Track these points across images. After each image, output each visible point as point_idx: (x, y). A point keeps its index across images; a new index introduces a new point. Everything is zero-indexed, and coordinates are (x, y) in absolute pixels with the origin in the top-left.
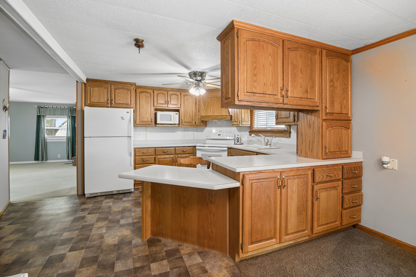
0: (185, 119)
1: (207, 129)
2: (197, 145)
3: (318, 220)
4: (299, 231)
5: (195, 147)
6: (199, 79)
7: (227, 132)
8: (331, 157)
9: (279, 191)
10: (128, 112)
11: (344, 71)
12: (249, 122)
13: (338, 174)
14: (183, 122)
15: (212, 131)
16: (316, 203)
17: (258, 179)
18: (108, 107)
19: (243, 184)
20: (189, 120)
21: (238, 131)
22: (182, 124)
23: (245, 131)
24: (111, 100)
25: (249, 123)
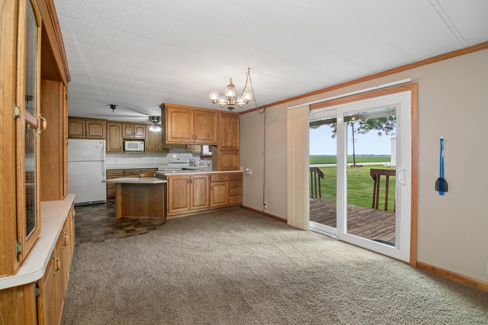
0: (150, 147)
1: (169, 155)
2: (159, 167)
3: (213, 200)
4: (202, 205)
5: (158, 168)
6: (156, 121)
7: (185, 157)
8: (225, 170)
9: (189, 185)
10: (101, 143)
11: (234, 124)
12: (200, 149)
13: (225, 178)
14: (148, 149)
15: (173, 157)
16: (211, 192)
17: (177, 179)
18: (83, 138)
19: (168, 181)
20: (153, 147)
21: (193, 156)
22: (147, 151)
23: (198, 156)
24: (86, 133)
25: (200, 151)
